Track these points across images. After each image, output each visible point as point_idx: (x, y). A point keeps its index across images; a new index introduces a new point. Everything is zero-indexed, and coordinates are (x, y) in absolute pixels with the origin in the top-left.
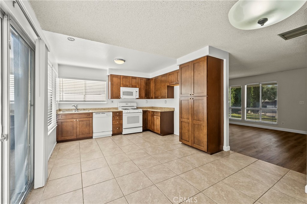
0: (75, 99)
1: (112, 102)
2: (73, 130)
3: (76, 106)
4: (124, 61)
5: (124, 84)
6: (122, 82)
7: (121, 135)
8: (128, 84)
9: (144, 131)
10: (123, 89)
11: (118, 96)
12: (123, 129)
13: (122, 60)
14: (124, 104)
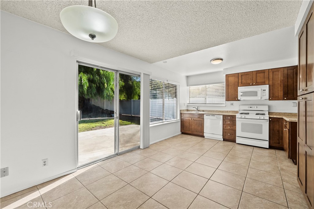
0: (197, 101)
1: (232, 104)
2: (190, 126)
3: (197, 108)
4: (222, 59)
5: (243, 83)
6: (240, 81)
7: (234, 143)
8: (249, 81)
9: (271, 147)
10: (241, 89)
11: (235, 98)
12: (237, 137)
13: (218, 59)
14: (246, 108)
